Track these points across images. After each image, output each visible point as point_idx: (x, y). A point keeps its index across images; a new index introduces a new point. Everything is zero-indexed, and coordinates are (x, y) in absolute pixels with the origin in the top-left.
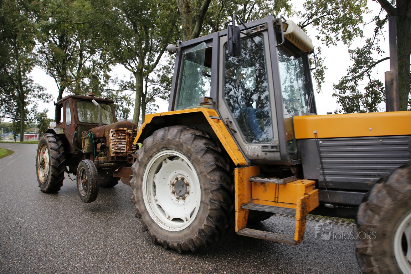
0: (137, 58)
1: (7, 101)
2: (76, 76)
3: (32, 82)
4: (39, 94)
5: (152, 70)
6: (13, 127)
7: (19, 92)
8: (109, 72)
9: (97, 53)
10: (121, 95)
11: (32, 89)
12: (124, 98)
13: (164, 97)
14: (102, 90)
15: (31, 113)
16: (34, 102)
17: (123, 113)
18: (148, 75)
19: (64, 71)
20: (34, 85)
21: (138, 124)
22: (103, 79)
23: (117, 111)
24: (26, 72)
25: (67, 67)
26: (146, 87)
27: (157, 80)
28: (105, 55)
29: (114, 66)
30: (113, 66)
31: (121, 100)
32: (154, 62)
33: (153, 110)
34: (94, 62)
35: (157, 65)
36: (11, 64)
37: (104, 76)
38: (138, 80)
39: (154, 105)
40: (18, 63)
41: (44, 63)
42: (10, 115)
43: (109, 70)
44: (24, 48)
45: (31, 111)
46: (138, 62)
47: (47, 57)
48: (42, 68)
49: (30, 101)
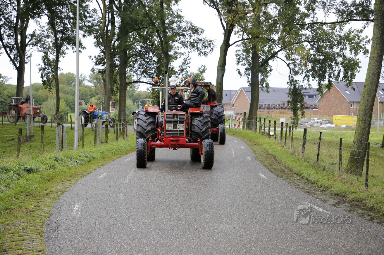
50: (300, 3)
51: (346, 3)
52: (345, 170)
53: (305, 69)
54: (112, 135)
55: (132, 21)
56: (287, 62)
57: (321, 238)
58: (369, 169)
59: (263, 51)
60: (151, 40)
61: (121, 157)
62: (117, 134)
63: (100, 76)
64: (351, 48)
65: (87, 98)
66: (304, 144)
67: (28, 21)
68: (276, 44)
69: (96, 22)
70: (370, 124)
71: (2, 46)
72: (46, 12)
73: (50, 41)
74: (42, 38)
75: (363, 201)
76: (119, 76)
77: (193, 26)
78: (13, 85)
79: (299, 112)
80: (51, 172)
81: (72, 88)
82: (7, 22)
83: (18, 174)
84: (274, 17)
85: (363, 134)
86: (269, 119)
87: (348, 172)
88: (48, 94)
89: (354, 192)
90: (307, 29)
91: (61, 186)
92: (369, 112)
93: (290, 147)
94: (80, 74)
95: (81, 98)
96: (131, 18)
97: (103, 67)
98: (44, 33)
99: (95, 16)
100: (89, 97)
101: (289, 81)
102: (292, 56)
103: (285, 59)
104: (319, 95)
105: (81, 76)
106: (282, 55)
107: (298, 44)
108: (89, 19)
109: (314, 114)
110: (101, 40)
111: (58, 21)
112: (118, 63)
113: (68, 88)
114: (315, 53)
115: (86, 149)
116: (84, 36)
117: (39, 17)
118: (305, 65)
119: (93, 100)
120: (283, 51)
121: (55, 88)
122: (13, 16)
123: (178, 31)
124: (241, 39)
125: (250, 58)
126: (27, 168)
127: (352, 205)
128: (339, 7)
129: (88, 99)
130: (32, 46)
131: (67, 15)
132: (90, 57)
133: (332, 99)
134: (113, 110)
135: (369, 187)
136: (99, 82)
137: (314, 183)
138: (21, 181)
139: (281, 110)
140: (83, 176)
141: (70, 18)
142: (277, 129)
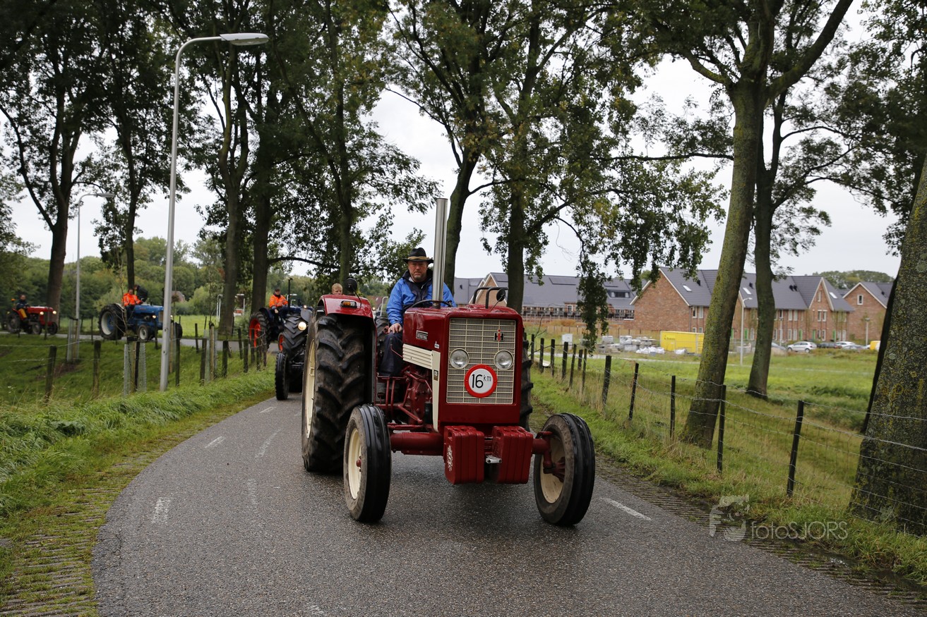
0: (743, 26)
1: (301, 206)
2: (515, 112)
3: (375, 139)
4: (397, 183)
5: (805, 69)
6: (318, 291)
7: (336, 176)
8: (633, 91)
9: (589, 23)
10: (674, 175)
11: (376, 163)
12: (687, 186)
13: (852, 177)
14: (606, 161)
15: (372, 245)
16: (379, 208)
17: (678, 245)
18: (784, 94)
19: (477, 98)
20: (380, 151)
21: (738, 288)
22: (610, 118)
23: (656, 238)
24: (357, 107)
25: (488, 83)
26: (778, 140)
27: (822, 110)
28: (619, 26)
29: (652, 65)
30: (646, 65)
31: (676, 194)
32: (815, 37)
33: (801, 233)
34: (580, 57)
35: (829, 46)
36: (316, 85)
37: (613, 106)
38: (745, 113)
39: (809, 212)
40: (335, 79)
41: (414, 74)
42: (310, 252)
43: (634, 83)
44: (355, 28)
45: (372, 240)
46: (747, 42)
47: (422, 52)
48: (407, 91)
49: (367, 204)
50: (600, 120)
51: (683, 123)
52: (681, 437)
53: (609, 243)
54: (235, 362)
55: (281, 142)
56: (576, 228)
57: (633, 568)
58: (724, 435)
59: (532, 206)
60: (319, 178)
61: (251, 405)
62: (246, 360)
63: (217, 246)
64: (694, 207)
65: (189, 287)
66: (606, 385)
67: (77, 137)
68: (557, 194)
69: (211, 141)
70: (726, 350)
71: (24, 185)
72: (114, 119)
73: (119, 176)
74: (104, 171)
75: (713, 497)
76: (253, 247)
77: (399, 154)
78: (43, 260)
79: (598, 325)
80: (112, 433)
81: (158, 267)
82: (37, 137)
83: (45, 438)
84: (554, 143)
85: (714, 369)
86: (542, 336)
87: (686, 439)
88: (112, 278)
89: (696, 480)
90: (613, 168)
91: (130, 462)
92: (725, 327)
93: (581, 390)
94: (176, 241)
95: (177, 286)
96: (280, 136)
97: (223, 229)
98: (109, 160)
99: (209, 131)
100: (193, 285)
101: (580, 264)
102: (585, 218)
103: (572, 222)
104: (634, 293)
105: (179, 244)
106: (567, 214)
107: (597, 196)
108: (197, 136)
109: (625, 328)
110: (220, 177)
111: (137, 136)
112: (251, 220)
113: (153, 268)
114: (628, 213)
115: (185, 388)
116: (188, 167)
117: (101, 128)
118: (611, 234)
119: (202, 293)
120: (569, 208)
121: (125, 268)
122: (48, 127)
123: (369, 163)
124: (491, 181)
125: (507, 219)
126: (63, 425)
127: (692, 503)
128: (672, 130)
129: (191, 289)
130: (82, 184)
131: (157, 127)
132: (198, 208)
133: (659, 300)
134: (240, 312)
135: (724, 470)
136: (214, 258)
137: (624, 462)
138: (51, 452)
139: (564, 319)
140: (174, 443)
141: (160, 133)
142: (555, 355)
